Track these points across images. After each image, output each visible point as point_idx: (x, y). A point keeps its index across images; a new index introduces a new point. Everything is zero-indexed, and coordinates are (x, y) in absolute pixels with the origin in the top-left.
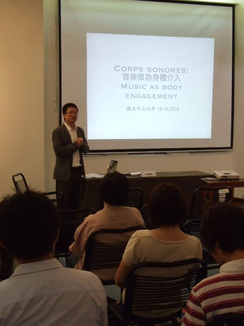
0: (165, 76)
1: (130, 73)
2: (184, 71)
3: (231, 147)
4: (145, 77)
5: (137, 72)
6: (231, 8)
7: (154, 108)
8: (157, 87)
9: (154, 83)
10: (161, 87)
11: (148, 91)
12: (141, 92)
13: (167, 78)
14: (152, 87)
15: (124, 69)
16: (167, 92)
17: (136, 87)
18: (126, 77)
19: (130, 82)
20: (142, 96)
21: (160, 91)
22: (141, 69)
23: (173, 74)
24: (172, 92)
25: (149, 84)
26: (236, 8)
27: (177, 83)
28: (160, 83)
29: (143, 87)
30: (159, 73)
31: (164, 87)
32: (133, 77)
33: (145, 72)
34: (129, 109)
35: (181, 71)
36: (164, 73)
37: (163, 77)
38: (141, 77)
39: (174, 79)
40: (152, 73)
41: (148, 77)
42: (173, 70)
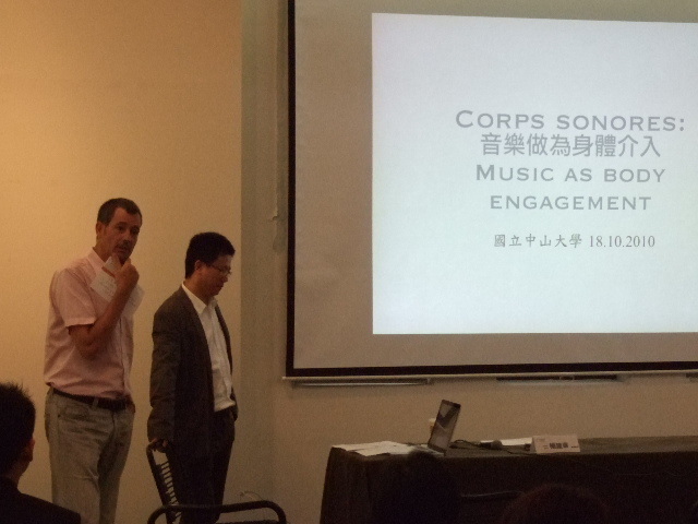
0: (611, 140)
1: (503, 131)
2: (670, 123)
4: (550, 143)
5: (526, 130)
7: (576, 239)
8: (587, 175)
9: (578, 162)
10: (598, 175)
13: (618, 148)
14: (571, 175)
15: (485, 121)
17: (523, 174)
18: (490, 144)
19: (505, 161)
20: (539, 201)
21: (597, 188)
22: (538, 121)
23: (636, 134)
24: (632, 190)
25: (561, 164)
27: (650, 162)
28: (597, 163)
29: (543, 175)
30: (592, 133)
31: (609, 175)
32: (514, 145)
33: (550, 129)
34: (500, 241)
35: (661, 124)
36: (610, 131)
37: (607, 145)
38: (538, 145)
39: (639, 149)
40: (571, 134)
41: (561, 145)
42: (636, 122)
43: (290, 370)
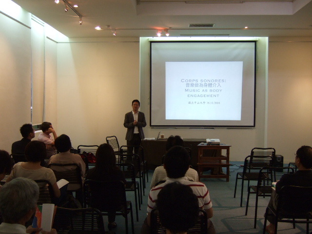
0: (211, 84)
1: (190, 83)
2: (223, 81)
3: (254, 126)
4: (199, 85)
5: (194, 82)
6: (254, 43)
7: (204, 102)
8: (206, 91)
9: (205, 88)
10: (208, 90)
11: (201, 93)
12: (197, 93)
13: (213, 86)
14: (203, 91)
15: (187, 81)
16: (213, 93)
17: (194, 91)
18: (188, 85)
19: (190, 88)
20: (197, 95)
21: (208, 93)
22: (197, 81)
23: (216, 83)
24: (215, 93)
25: (201, 89)
27: (219, 88)
28: (208, 88)
29: (198, 91)
30: (207, 83)
31: (211, 91)
32: (192, 85)
33: (199, 82)
34: (190, 103)
35: (221, 81)
36: (211, 82)
37: (210, 85)
38: (197, 85)
39: (217, 86)
40: (203, 83)
41: (201, 86)
42: (216, 80)
43: (151, 125)
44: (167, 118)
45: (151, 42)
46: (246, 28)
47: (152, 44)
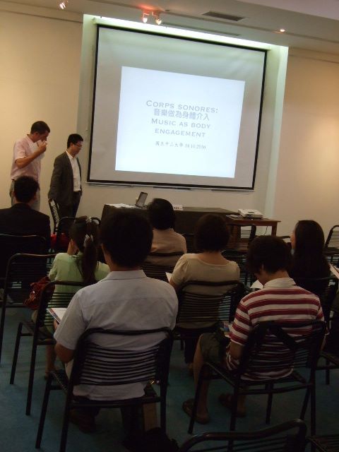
1: (161, 108)
2: (213, 110)
3: (252, 188)
4: (175, 113)
5: (168, 108)
6: (263, 54)
7: (181, 145)
8: (186, 125)
9: (184, 120)
10: (189, 125)
11: (177, 128)
12: (171, 128)
13: (197, 117)
14: (181, 124)
15: (156, 104)
16: (195, 130)
17: (166, 122)
18: (157, 112)
19: (161, 118)
20: (171, 132)
21: (189, 129)
22: (172, 106)
23: (202, 113)
24: (200, 130)
25: (178, 120)
26: (268, 54)
27: (206, 122)
28: (190, 121)
29: (173, 123)
30: (189, 111)
31: (193, 125)
32: (164, 113)
33: (176, 108)
34: (158, 143)
35: (210, 110)
36: (194, 111)
37: (193, 115)
38: (172, 113)
39: (203, 117)
40: (182, 111)
41: (179, 114)
42: (203, 109)
43: (88, 180)
44: (117, 168)
45: (99, 26)
46: (282, 31)
47: (101, 29)
